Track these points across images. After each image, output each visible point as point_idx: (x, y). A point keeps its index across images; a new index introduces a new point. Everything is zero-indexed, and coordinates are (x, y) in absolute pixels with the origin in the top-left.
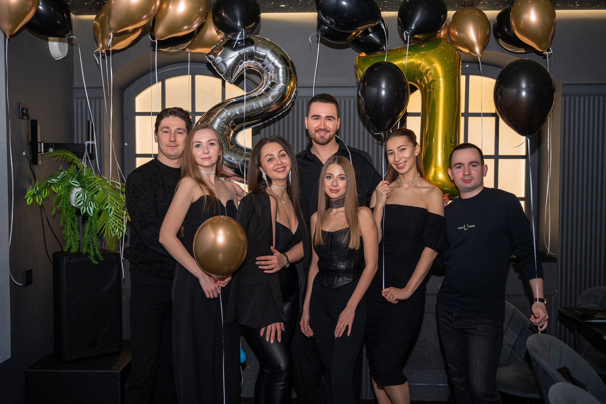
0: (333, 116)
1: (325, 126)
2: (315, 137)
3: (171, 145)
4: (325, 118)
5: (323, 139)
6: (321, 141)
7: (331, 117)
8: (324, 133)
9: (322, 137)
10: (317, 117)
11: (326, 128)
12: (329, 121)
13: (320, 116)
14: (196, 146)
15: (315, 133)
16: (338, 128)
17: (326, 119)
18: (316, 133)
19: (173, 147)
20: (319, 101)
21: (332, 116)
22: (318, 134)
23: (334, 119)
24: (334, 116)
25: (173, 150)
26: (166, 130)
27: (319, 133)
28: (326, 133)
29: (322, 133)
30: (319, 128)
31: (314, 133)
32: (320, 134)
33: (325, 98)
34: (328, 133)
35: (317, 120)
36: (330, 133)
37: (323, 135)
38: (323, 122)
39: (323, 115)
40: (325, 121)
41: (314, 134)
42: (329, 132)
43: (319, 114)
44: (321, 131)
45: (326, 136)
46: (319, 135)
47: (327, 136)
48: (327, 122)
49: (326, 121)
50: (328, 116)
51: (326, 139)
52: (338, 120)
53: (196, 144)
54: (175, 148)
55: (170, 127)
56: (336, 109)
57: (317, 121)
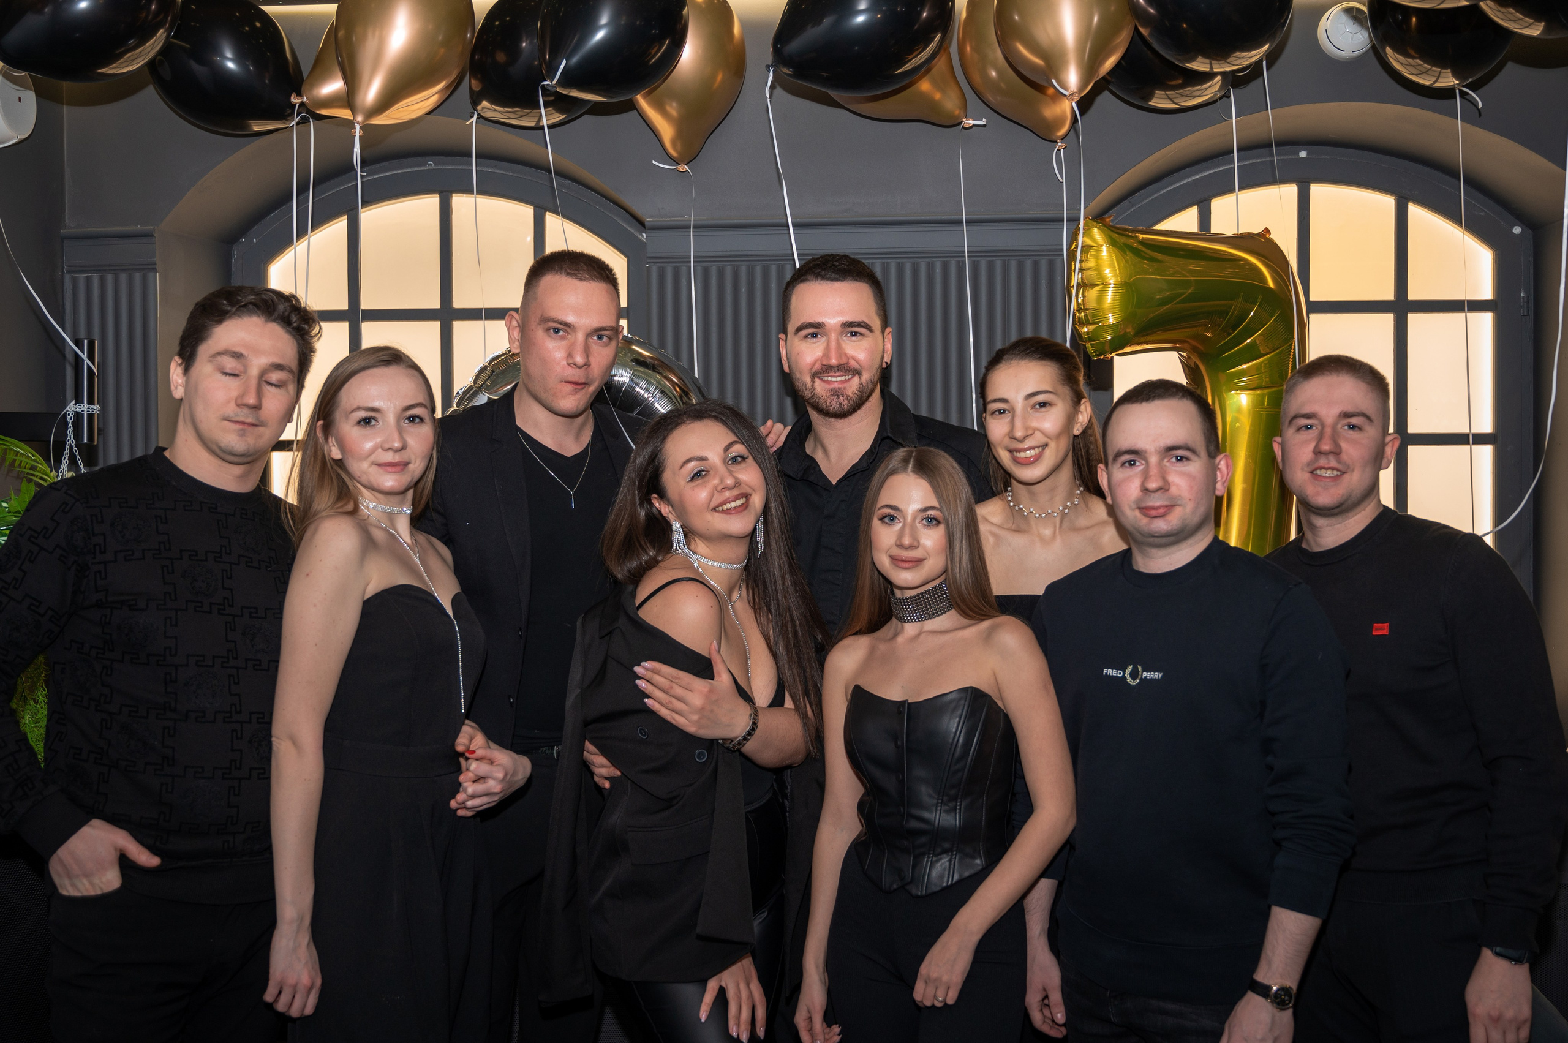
0: (865, 323)
1: (843, 357)
2: (814, 394)
3: (242, 419)
4: (839, 328)
5: (841, 398)
6: (833, 404)
7: (859, 324)
8: (843, 378)
9: (836, 393)
10: (815, 330)
11: (844, 361)
12: (854, 338)
13: (823, 323)
14: (359, 422)
15: (813, 382)
16: (887, 359)
17: (841, 334)
18: (817, 380)
19: (245, 427)
20: (817, 277)
21: (862, 322)
22: (823, 384)
23: (870, 330)
24: (868, 322)
25: (242, 434)
26: (230, 364)
27: (826, 379)
28: (847, 377)
29: (836, 379)
30: (824, 363)
31: (808, 380)
32: (828, 382)
33: (834, 265)
34: (856, 379)
35: (815, 340)
36: (860, 378)
37: (840, 386)
38: (833, 345)
39: (833, 321)
40: (840, 340)
41: (809, 385)
42: (857, 372)
43: (820, 320)
44: (830, 374)
45: (850, 386)
46: (827, 386)
47: (853, 386)
48: (848, 342)
49: (844, 338)
50: (846, 322)
51: (849, 398)
52: (883, 333)
53: (363, 414)
54: (251, 429)
55: (246, 355)
56: (875, 297)
57: (814, 343)
